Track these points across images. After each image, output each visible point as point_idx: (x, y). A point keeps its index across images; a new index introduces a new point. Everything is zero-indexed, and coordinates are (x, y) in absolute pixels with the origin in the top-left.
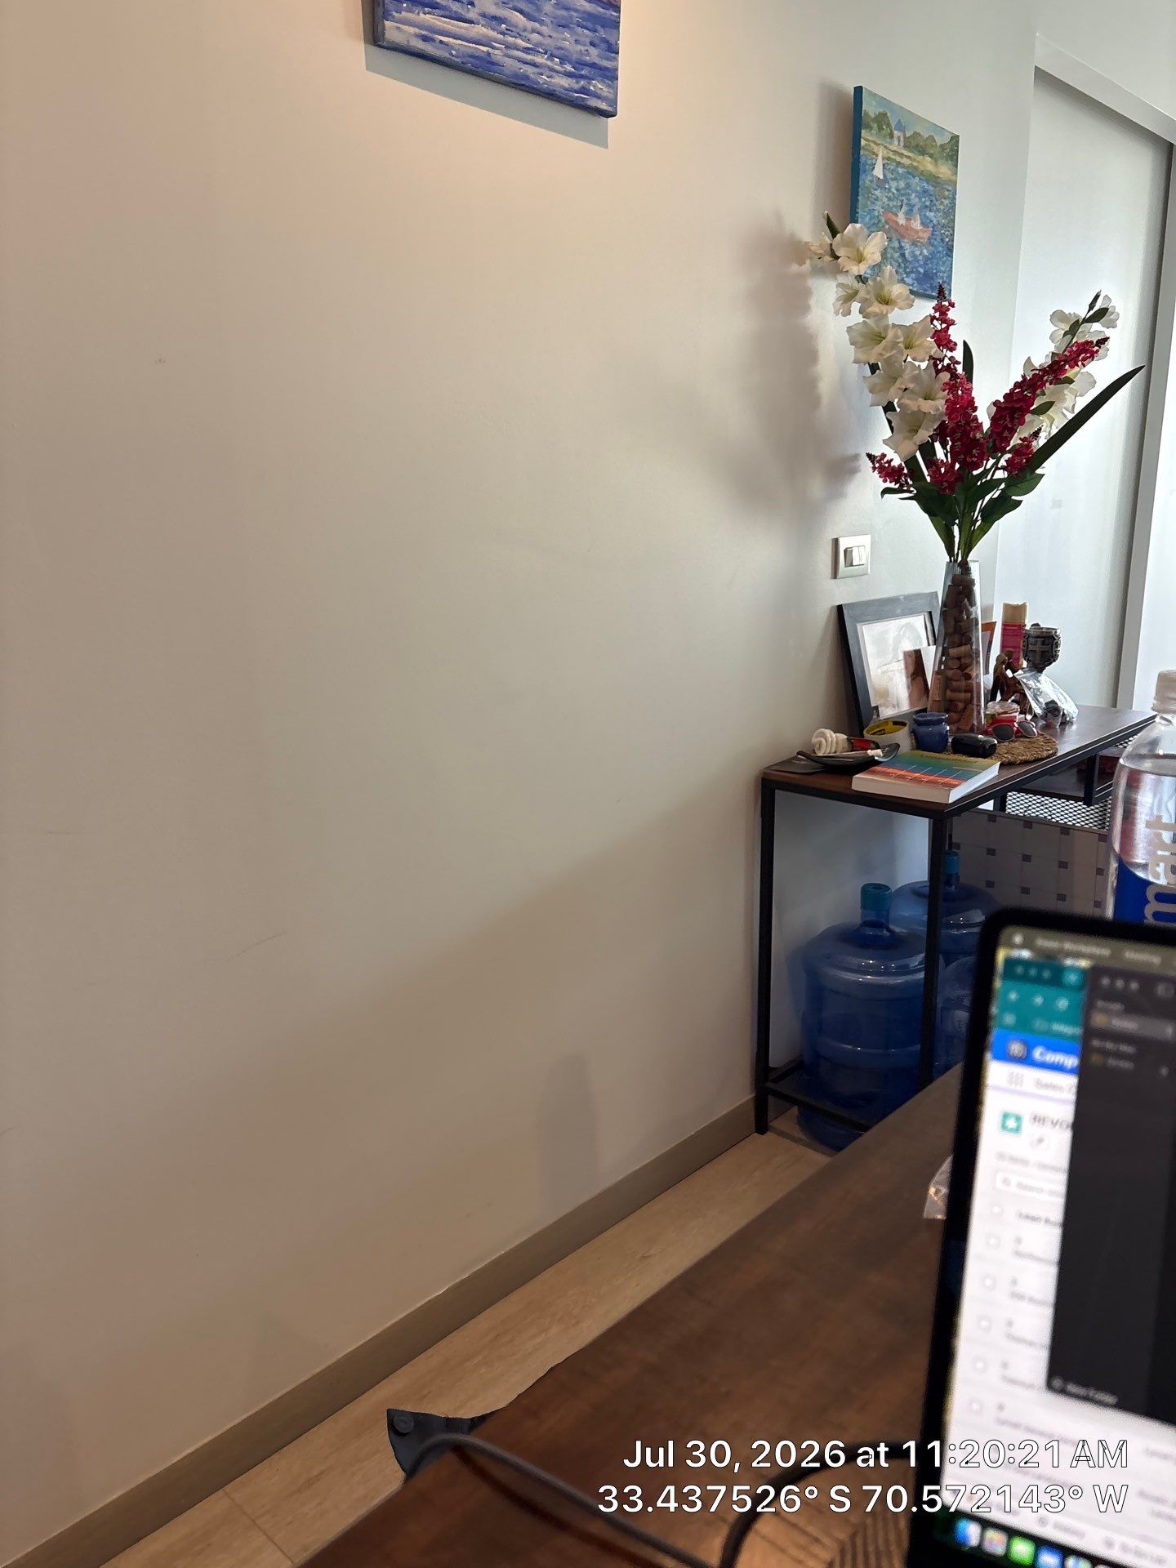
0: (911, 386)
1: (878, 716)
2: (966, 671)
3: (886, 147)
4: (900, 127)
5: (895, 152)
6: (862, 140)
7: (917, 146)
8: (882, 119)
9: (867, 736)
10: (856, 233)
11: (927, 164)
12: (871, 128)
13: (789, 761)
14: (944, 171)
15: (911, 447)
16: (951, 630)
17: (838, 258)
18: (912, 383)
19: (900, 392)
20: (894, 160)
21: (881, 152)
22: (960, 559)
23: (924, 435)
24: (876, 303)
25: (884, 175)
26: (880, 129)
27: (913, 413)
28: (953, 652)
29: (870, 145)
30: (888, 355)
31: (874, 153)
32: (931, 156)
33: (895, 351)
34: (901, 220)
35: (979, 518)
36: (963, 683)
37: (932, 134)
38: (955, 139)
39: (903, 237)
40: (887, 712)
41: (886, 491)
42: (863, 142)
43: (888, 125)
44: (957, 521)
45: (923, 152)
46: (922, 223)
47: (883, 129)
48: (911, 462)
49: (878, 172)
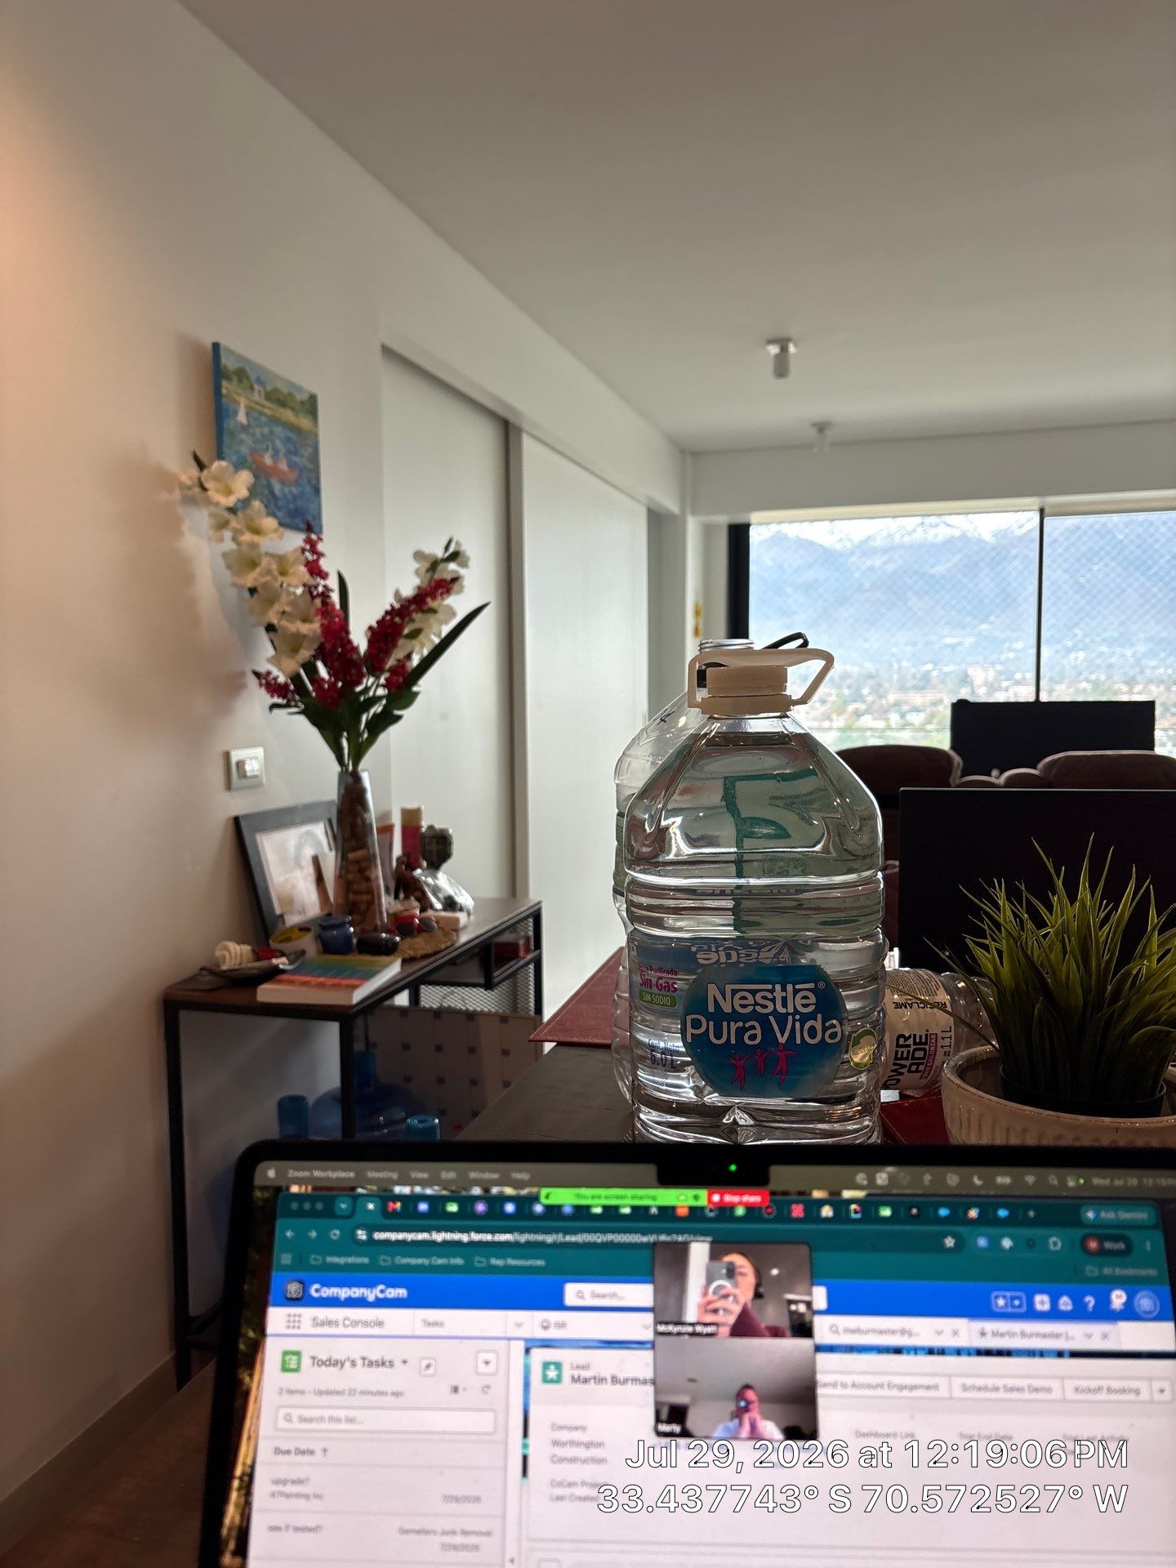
0: (288, 609)
1: (284, 923)
2: (367, 873)
7: (278, 399)
9: (273, 945)
10: (223, 470)
13: (193, 978)
15: (293, 665)
16: (348, 836)
17: (207, 490)
18: (289, 606)
19: (279, 616)
23: (305, 654)
24: (247, 533)
26: (240, 381)
27: (293, 635)
28: (351, 856)
30: (264, 580)
33: (269, 578)
35: (366, 730)
36: (363, 886)
38: (313, 398)
40: (293, 920)
41: (274, 706)
44: (345, 734)
48: (296, 678)
49: (242, 417)
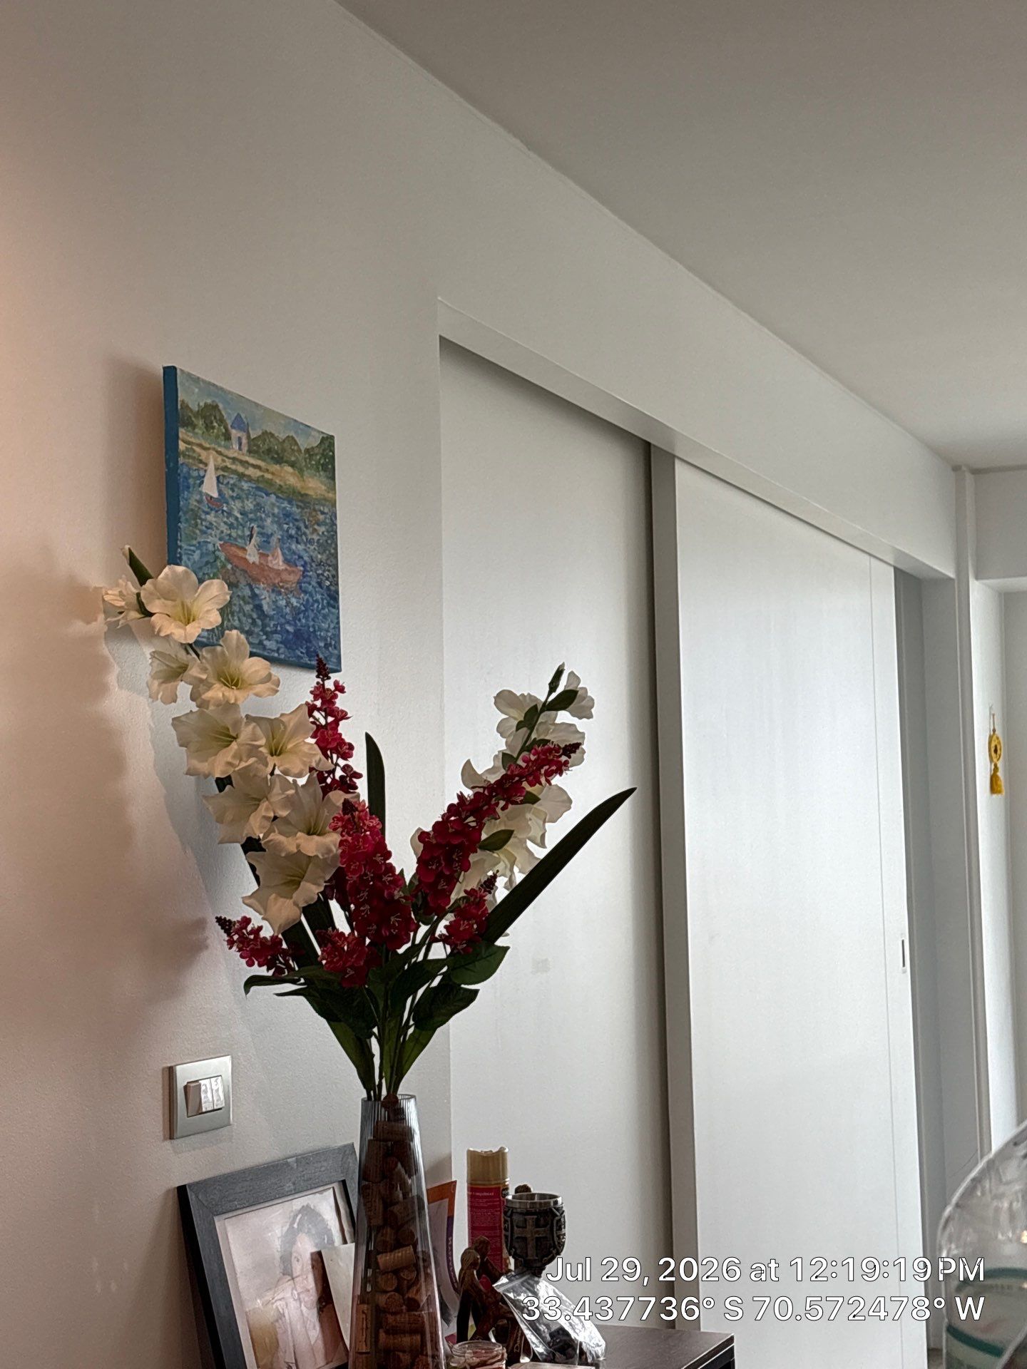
0: (283, 813)
2: (410, 1295)
3: (220, 453)
4: (240, 424)
5: (234, 460)
6: (180, 442)
7: (269, 451)
8: (210, 415)
10: (178, 580)
11: (287, 476)
12: (194, 427)
14: (314, 485)
15: (288, 909)
16: (378, 1221)
17: (151, 615)
18: (284, 807)
19: (267, 824)
20: (235, 472)
21: (212, 461)
22: (384, 1092)
23: (311, 890)
24: (217, 685)
25: (220, 492)
26: (209, 427)
27: (290, 856)
28: (383, 1259)
29: (194, 451)
30: (243, 764)
31: (201, 462)
32: (293, 465)
33: (252, 760)
34: (252, 556)
35: (412, 1022)
36: (406, 1317)
37: (292, 434)
38: (328, 442)
39: (257, 580)
41: (253, 981)
42: (182, 446)
43: (222, 421)
44: (375, 1030)
45: (279, 460)
46: (287, 561)
47: (213, 428)
48: (293, 932)
49: (210, 487)
